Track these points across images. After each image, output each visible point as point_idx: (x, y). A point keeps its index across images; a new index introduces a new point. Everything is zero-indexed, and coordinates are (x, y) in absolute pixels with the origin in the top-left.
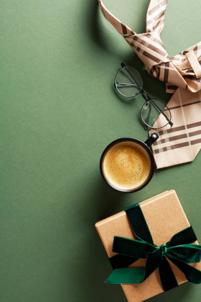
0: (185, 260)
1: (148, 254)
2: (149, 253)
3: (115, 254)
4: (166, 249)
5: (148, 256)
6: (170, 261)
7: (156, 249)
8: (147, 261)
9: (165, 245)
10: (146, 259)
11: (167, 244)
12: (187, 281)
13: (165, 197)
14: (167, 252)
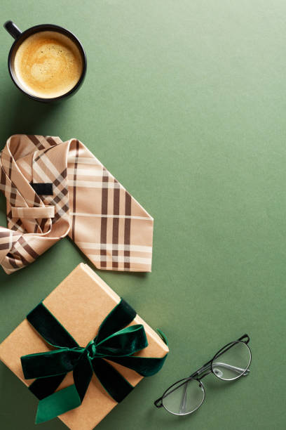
3: (32, 380)
4: (93, 347)
5: (72, 367)
9: (92, 342)
12: (143, 377)
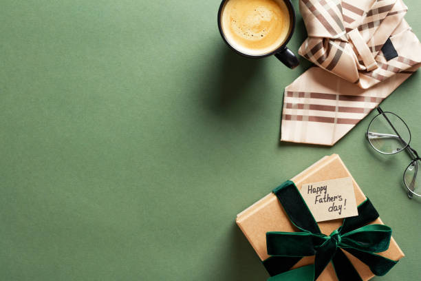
0: (367, 249)
1: (316, 249)
2: (317, 247)
3: (270, 256)
4: (339, 237)
5: (315, 252)
6: (347, 253)
7: (325, 240)
8: (316, 257)
9: (337, 232)
10: (314, 256)
11: (339, 230)
12: (374, 275)
13: (326, 166)
14: (342, 242)
